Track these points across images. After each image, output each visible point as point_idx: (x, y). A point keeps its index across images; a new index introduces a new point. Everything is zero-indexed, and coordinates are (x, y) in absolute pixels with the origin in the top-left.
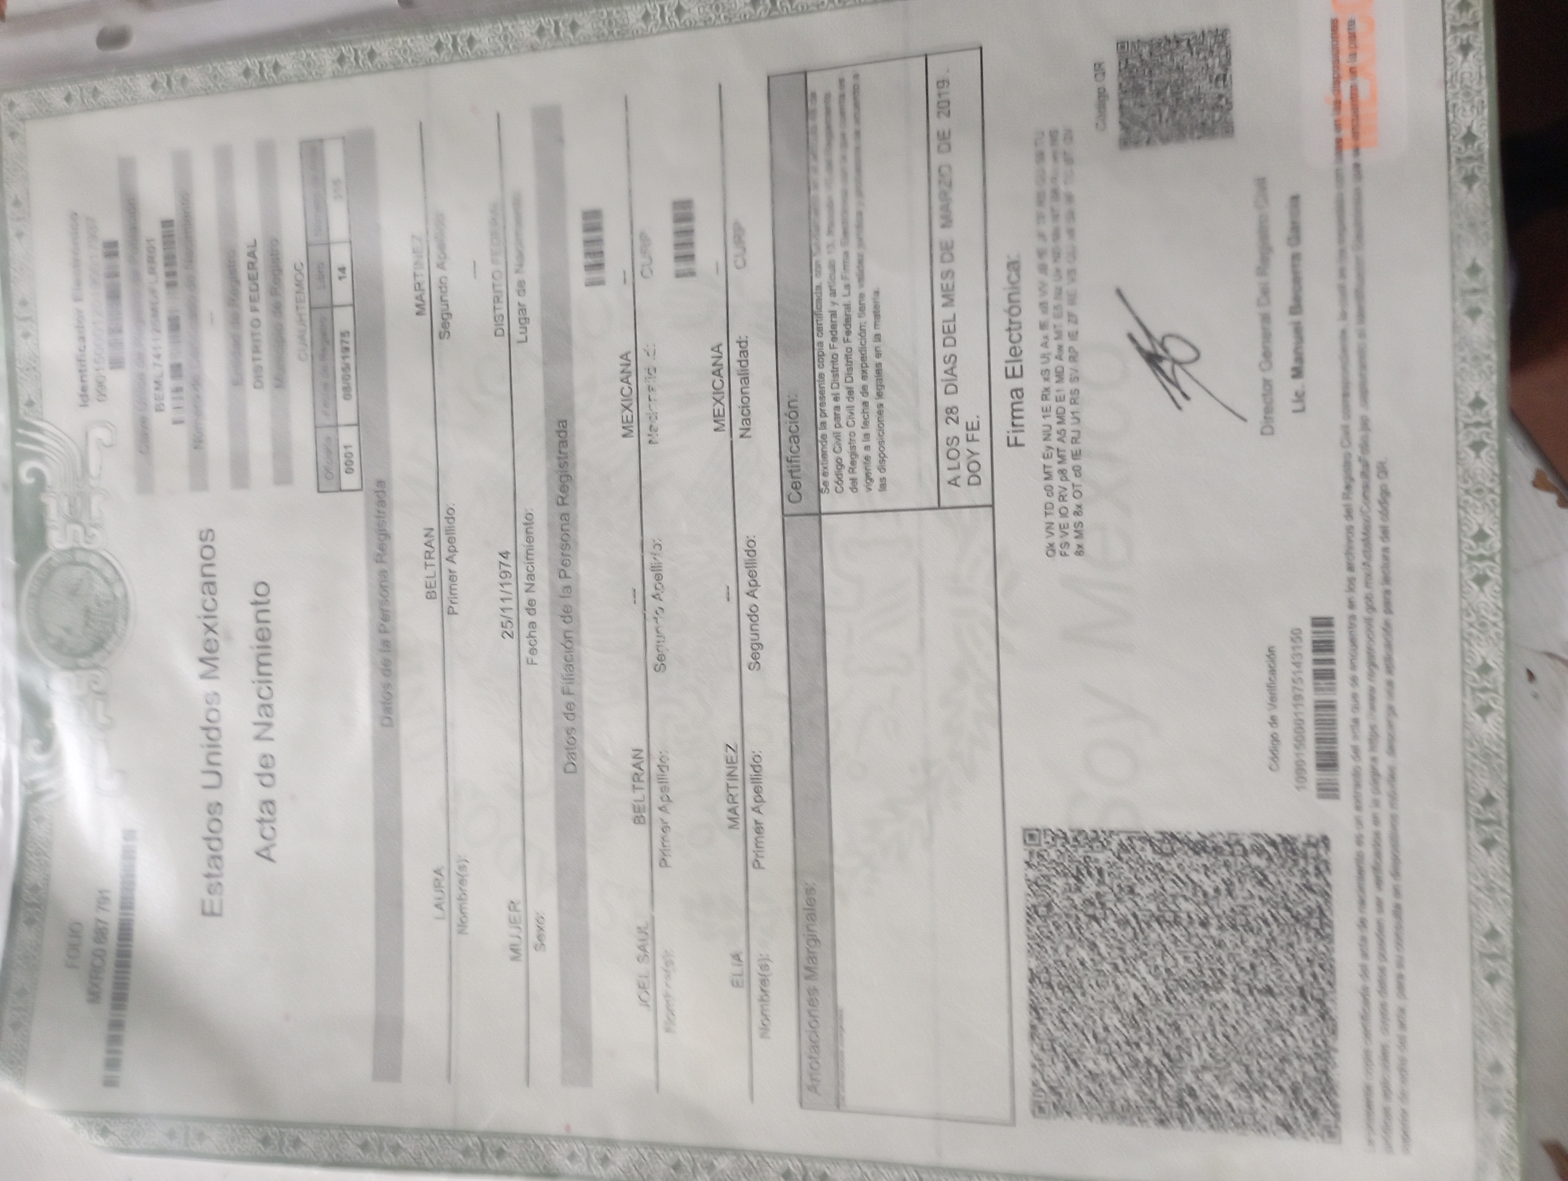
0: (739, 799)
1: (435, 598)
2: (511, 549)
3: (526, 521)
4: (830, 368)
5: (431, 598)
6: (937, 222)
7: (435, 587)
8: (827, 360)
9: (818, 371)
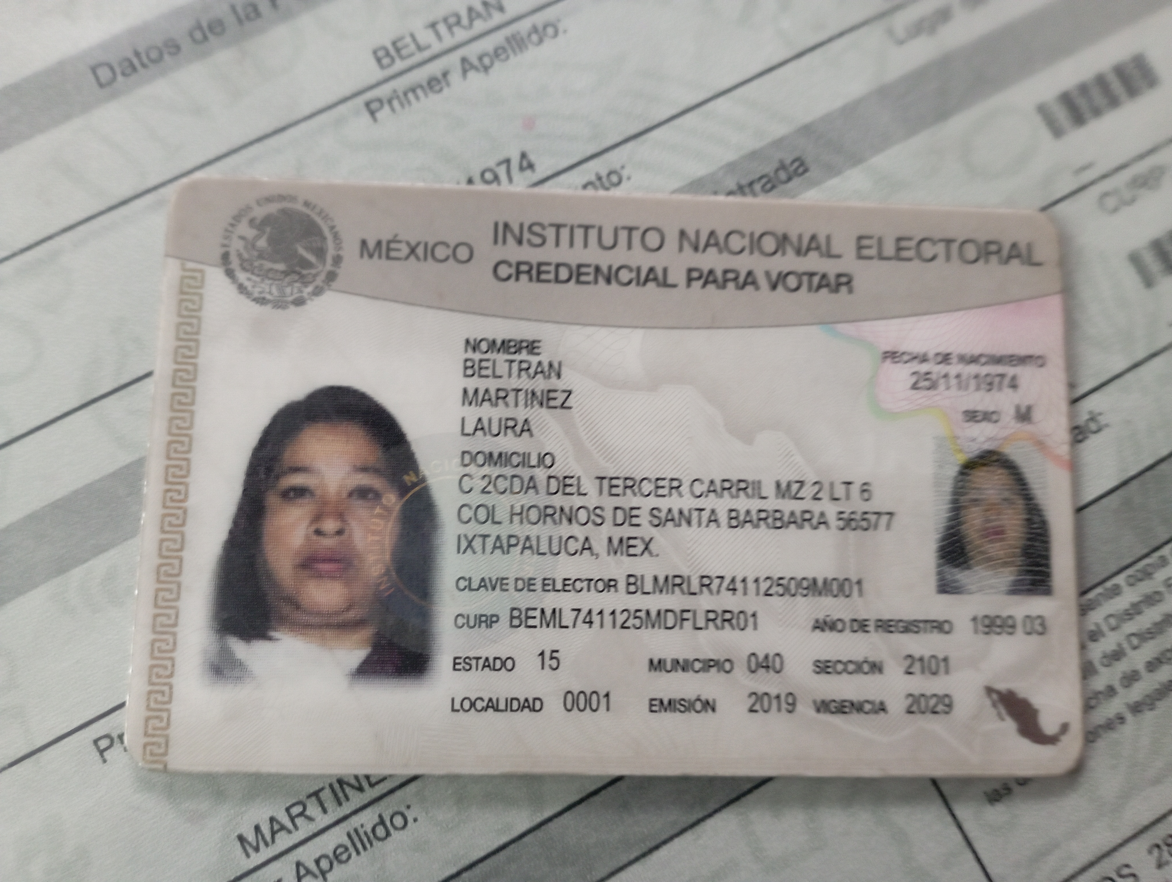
0: (305, 829)
1: (382, 67)
2: (541, 171)
3: (603, 175)
4: (1136, 599)
5: (379, 60)
7: (402, 58)
8: (1146, 587)
9: (1120, 580)
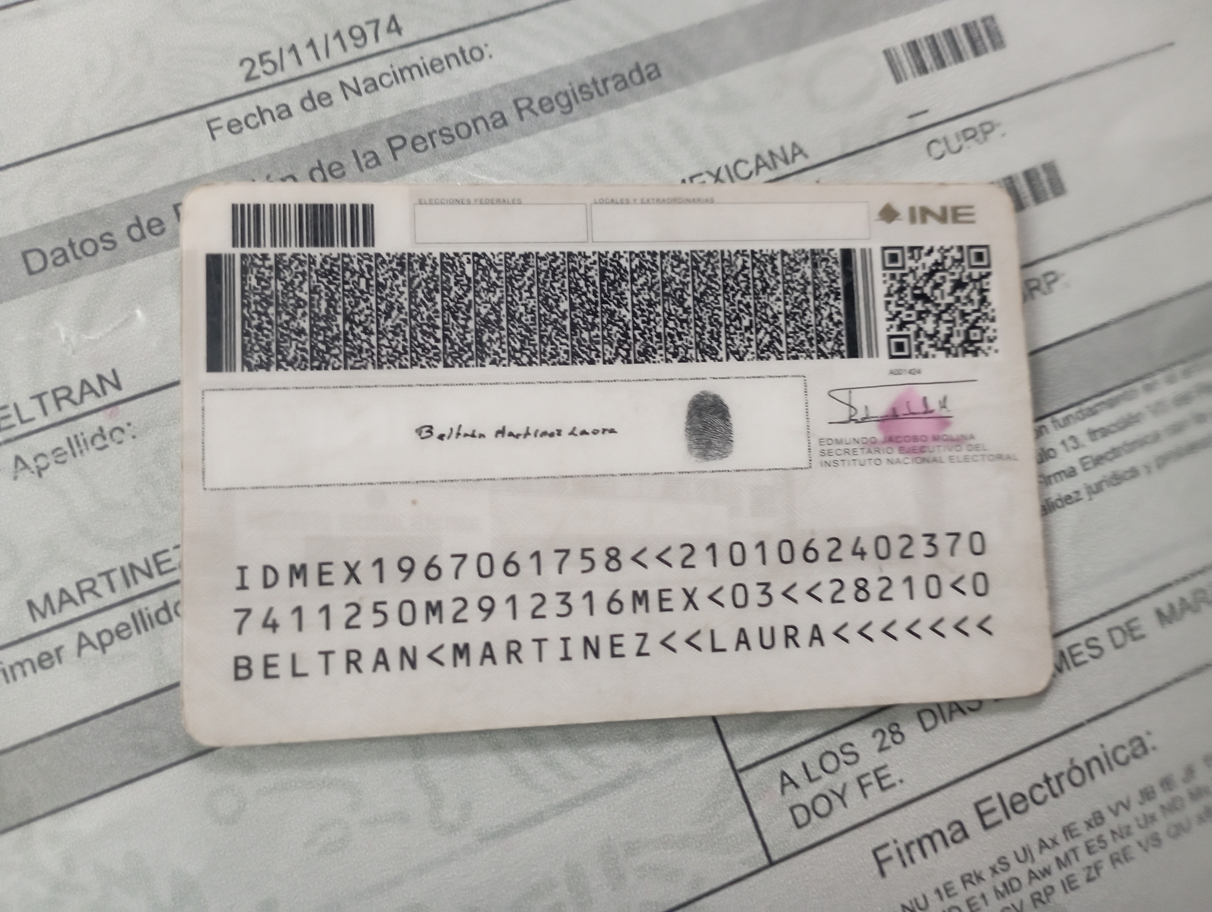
0: (92, 603)
2: (408, 36)
3: (467, 49)
6: (1161, 601)
